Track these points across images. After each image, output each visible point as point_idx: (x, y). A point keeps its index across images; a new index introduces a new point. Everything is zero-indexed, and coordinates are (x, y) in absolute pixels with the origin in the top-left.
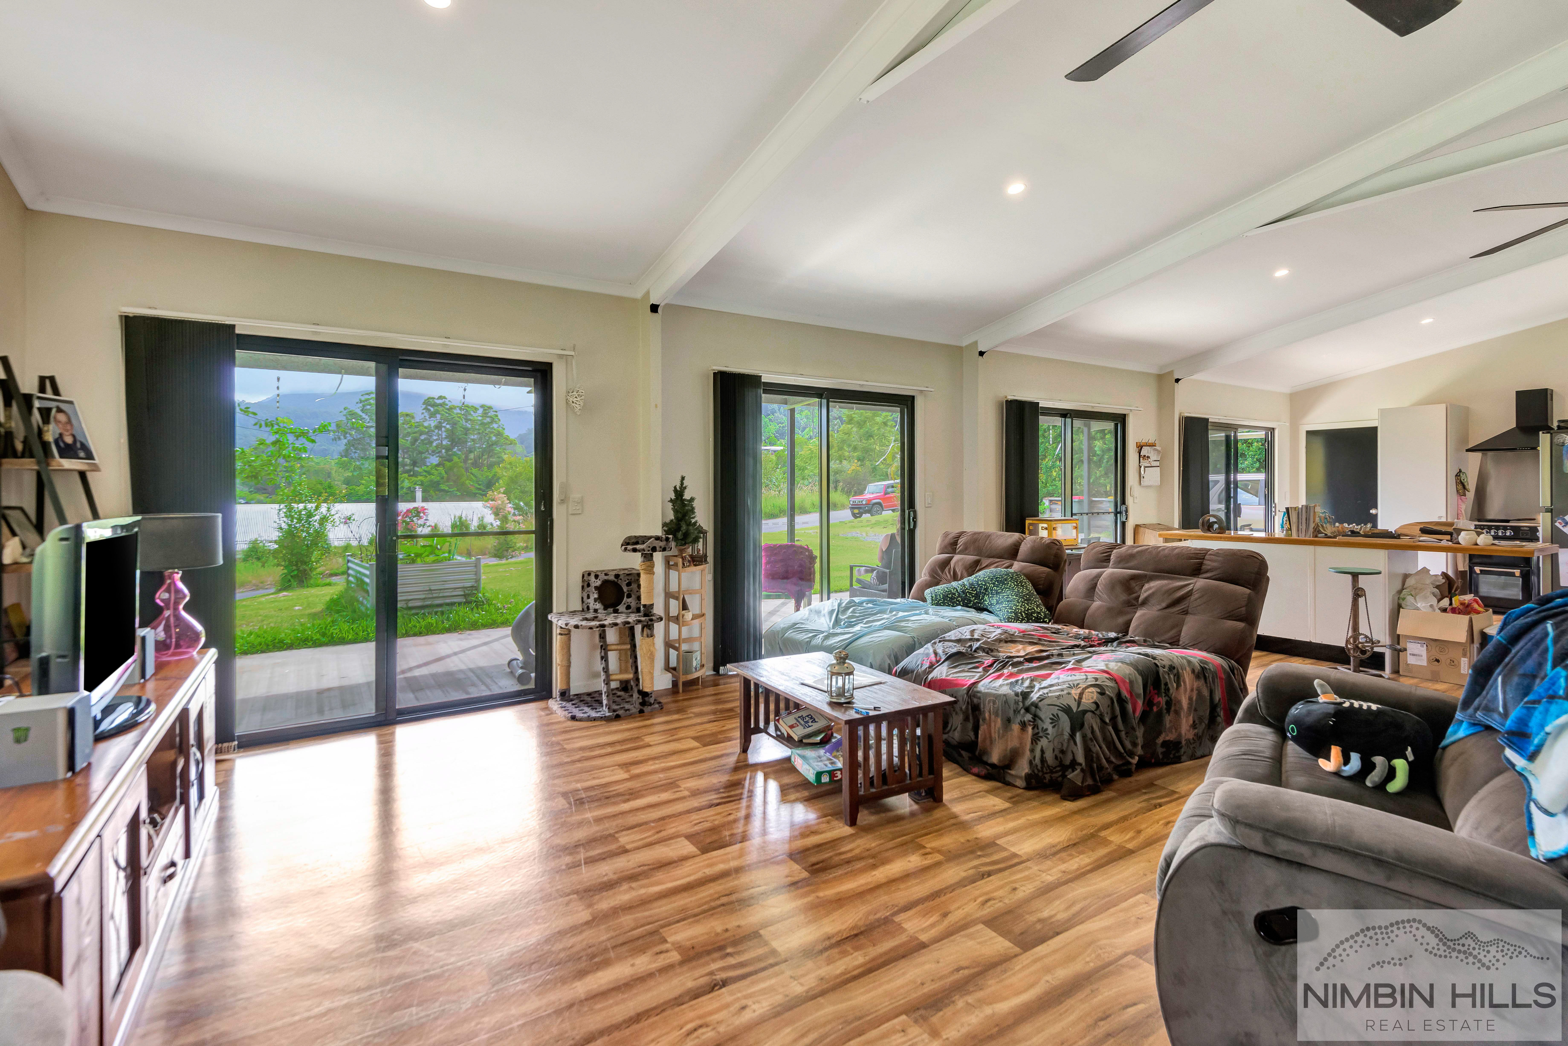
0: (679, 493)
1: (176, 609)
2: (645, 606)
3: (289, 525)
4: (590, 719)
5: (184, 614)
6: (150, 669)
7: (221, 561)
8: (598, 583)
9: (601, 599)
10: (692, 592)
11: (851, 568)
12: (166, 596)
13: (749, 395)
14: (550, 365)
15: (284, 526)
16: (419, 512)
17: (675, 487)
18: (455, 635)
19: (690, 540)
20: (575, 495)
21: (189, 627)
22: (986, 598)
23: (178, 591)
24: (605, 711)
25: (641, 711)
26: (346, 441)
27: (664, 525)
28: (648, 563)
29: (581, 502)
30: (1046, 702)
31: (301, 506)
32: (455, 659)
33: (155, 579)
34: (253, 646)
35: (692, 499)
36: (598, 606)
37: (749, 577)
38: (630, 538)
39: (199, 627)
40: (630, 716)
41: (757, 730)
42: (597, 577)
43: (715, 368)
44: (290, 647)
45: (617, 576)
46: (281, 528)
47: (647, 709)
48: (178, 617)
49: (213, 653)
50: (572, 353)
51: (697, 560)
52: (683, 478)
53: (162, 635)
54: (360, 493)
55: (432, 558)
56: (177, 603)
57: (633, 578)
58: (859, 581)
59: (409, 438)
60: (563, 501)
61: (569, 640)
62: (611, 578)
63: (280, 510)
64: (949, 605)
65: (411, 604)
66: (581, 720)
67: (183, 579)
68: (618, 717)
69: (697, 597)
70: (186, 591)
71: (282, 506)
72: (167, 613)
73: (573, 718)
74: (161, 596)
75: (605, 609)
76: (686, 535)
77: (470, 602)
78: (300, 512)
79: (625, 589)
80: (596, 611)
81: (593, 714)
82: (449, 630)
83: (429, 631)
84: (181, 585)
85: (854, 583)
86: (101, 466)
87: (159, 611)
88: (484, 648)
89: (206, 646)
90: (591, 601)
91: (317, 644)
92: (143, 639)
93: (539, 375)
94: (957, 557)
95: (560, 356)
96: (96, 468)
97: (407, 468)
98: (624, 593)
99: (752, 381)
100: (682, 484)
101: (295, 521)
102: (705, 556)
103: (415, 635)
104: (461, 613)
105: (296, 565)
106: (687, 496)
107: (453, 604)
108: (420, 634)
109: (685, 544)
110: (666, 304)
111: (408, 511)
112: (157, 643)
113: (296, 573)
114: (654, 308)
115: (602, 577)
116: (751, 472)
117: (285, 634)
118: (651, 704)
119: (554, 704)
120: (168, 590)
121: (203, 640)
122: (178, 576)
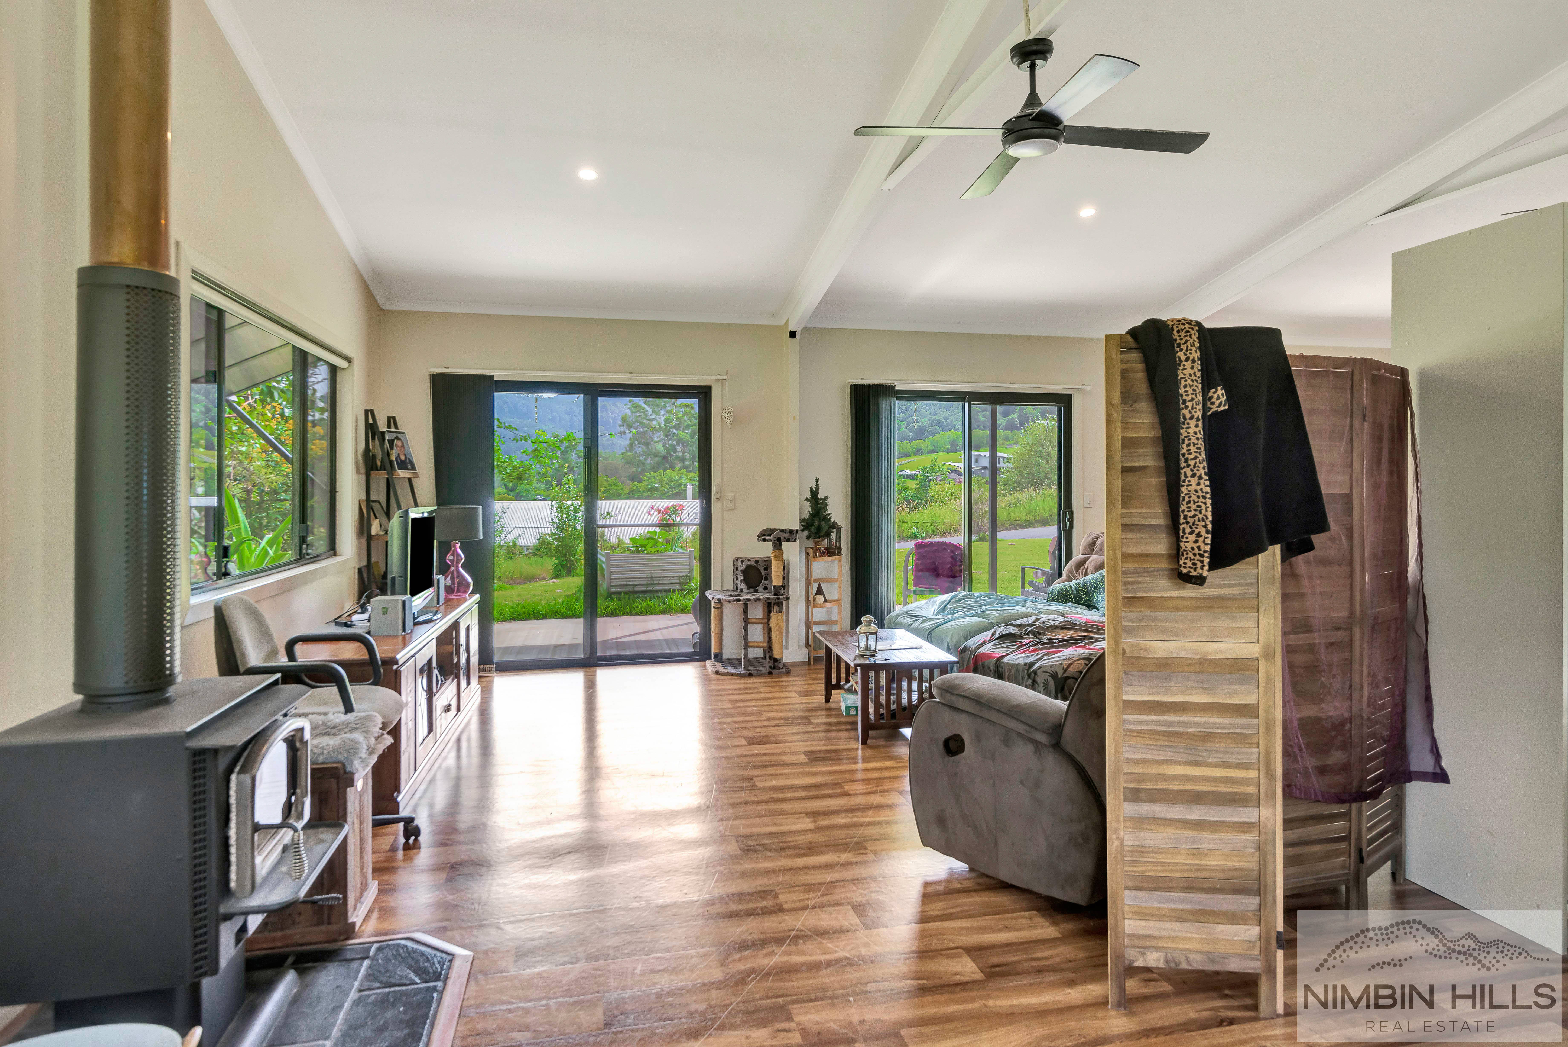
0: (814, 493)
1: (457, 567)
2: (774, 587)
3: (560, 520)
4: (729, 674)
5: (460, 569)
6: (442, 600)
7: (481, 537)
8: (743, 567)
9: (745, 580)
10: (829, 581)
11: (1023, 570)
12: (452, 558)
13: (884, 404)
14: (710, 388)
15: (555, 520)
16: (677, 510)
17: (811, 488)
18: (668, 616)
19: (823, 533)
20: (729, 495)
21: (465, 580)
22: (1095, 595)
23: (458, 555)
24: (742, 670)
25: (770, 673)
26: (630, 435)
27: (802, 521)
28: (777, 551)
29: (733, 500)
30: (1042, 670)
31: (569, 503)
32: (658, 632)
33: (446, 547)
34: (519, 614)
35: (826, 498)
36: (743, 586)
37: (882, 570)
38: (765, 530)
39: (470, 579)
40: (760, 675)
41: (838, 686)
42: (742, 562)
43: (850, 381)
44: (545, 617)
45: (757, 562)
46: (553, 522)
47: (774, 671)
48: (458, 571)
49: (477, 597)
50: (725, 377)
51: (833, 551)
52: (817, 480)
53: (449, 583)
54: (642, 489)
55: (655, 549)
56: (458, 563)
57: (767, 564)
58: (1031, 583)
59: (689, 431)
60: (718, 499)
61: (722, 612)
62: (753, 563)
63: (552, 506)
64: (1062, 602)
65: (636, 589)
66: (722, 674)
67: (460, 548)
68: (750, 675)
69: (835, 586)
70: (463, 556)
71: (554, 502)
72: (452, 569)
73: (717, 673)
74: (449, 557)
75: (748, 589)
76: (819, 529)
77: (682, 590)
78: (569, 507)
79: (763, 573)
80: (742, 590)
81: (732, 671)
82: (664, 612)
83: (648, 611)
84: (459, 551)
85: (1026, 584)
86: (420, 474)
87: (449, 567)
88: (685, 627)
89: (473, 593)
90: (739, 582)
91: (564, 616)
92: (438, 580)
93: (702, 396)
94: (1093, 557)
95: (717, 381)
96: (416, 475)
97: (687, 463)
98: (762, 576)
99: (887, 391)
100: (817, 485)
101: (565, 516)
102: (840, 548)
103: (637, 614)
104: (674, 599)
105: (565, 556)
106: (821, 495)
107: (669, 591)
108: (640, 614)
109: (819, 537)
110: (804, 328)
111: (668, 508)
112: (446, 587)
113: (564, 563)
114: (793, 335)
115: (746, 563)
116: (885, 473)
117: (542, 607)
118: (779, 668)
119: (709, 663)
120: (453, 555)
121: (471, 588)
122: (458, 546)
